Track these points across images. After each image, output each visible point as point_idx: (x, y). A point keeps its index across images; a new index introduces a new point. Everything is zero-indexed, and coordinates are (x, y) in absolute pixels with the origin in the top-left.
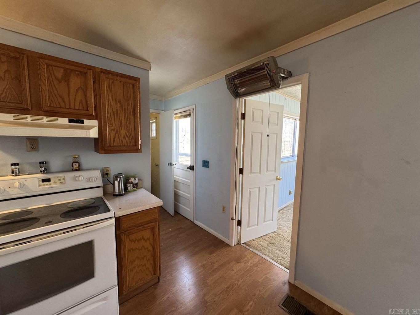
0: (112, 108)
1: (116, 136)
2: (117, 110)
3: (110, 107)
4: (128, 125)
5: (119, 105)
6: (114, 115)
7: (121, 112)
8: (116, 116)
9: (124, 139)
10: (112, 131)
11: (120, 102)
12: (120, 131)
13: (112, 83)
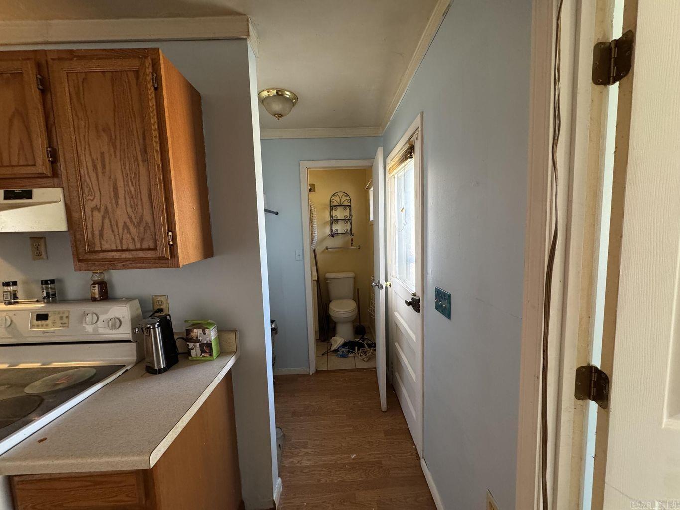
0: (90, 150)
1: (105, 225)
2: (102, 154)
3: (85, 148)
4: (133, 192)
5: (105, 138)
6: (95, 167)
7: (113, 156)
8: (100, 170)
9: (125, 231)
10: (96, 213)
11: (106, 130)
12: (113, 211)
13: (83, 82)
